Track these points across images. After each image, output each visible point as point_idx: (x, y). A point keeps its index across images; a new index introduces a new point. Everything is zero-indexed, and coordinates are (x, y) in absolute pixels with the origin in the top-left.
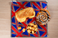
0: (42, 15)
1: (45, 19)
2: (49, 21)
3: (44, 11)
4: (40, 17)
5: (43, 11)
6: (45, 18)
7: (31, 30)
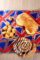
1: (22, 49)
3: (33, 47)
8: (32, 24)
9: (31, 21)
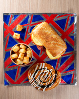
0: (47, 74)
1: (41, 81)
2: (37, 88)
3: (57, 78)
4: (45, 71)
5: (56, 76)
6: (43, 80)
7: (18, 51)
8: (57, 46)
9: (55, 40)
